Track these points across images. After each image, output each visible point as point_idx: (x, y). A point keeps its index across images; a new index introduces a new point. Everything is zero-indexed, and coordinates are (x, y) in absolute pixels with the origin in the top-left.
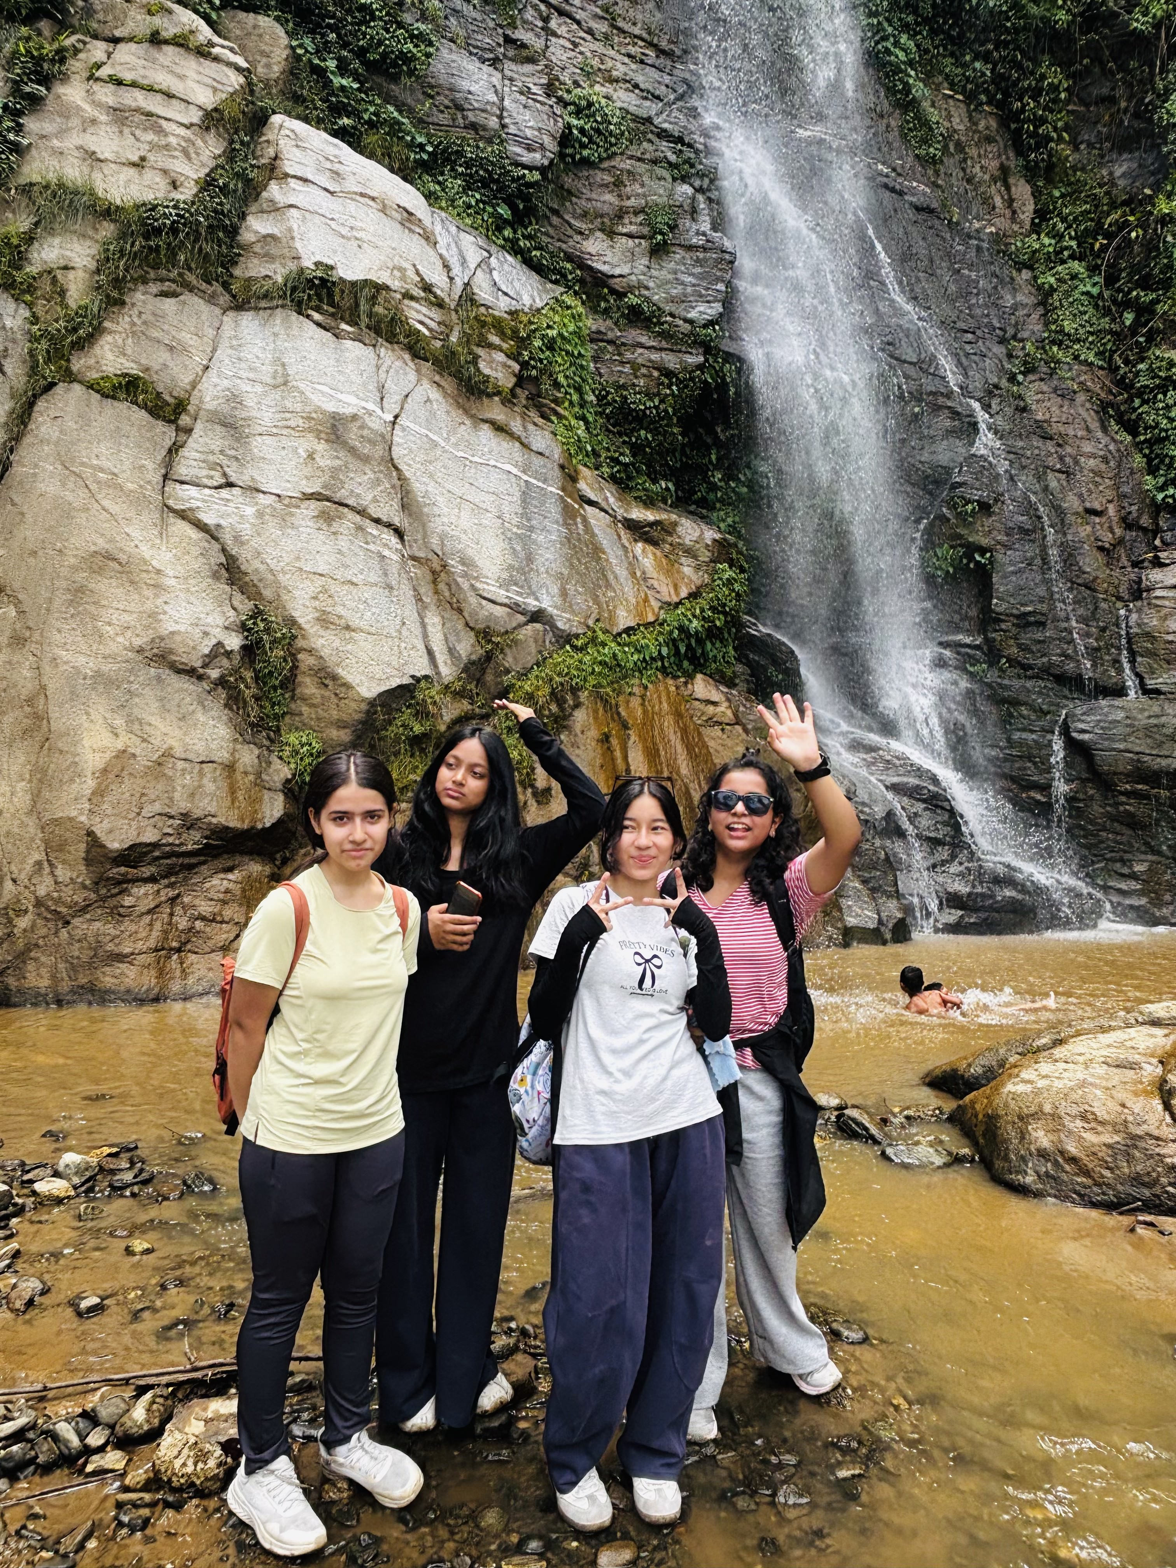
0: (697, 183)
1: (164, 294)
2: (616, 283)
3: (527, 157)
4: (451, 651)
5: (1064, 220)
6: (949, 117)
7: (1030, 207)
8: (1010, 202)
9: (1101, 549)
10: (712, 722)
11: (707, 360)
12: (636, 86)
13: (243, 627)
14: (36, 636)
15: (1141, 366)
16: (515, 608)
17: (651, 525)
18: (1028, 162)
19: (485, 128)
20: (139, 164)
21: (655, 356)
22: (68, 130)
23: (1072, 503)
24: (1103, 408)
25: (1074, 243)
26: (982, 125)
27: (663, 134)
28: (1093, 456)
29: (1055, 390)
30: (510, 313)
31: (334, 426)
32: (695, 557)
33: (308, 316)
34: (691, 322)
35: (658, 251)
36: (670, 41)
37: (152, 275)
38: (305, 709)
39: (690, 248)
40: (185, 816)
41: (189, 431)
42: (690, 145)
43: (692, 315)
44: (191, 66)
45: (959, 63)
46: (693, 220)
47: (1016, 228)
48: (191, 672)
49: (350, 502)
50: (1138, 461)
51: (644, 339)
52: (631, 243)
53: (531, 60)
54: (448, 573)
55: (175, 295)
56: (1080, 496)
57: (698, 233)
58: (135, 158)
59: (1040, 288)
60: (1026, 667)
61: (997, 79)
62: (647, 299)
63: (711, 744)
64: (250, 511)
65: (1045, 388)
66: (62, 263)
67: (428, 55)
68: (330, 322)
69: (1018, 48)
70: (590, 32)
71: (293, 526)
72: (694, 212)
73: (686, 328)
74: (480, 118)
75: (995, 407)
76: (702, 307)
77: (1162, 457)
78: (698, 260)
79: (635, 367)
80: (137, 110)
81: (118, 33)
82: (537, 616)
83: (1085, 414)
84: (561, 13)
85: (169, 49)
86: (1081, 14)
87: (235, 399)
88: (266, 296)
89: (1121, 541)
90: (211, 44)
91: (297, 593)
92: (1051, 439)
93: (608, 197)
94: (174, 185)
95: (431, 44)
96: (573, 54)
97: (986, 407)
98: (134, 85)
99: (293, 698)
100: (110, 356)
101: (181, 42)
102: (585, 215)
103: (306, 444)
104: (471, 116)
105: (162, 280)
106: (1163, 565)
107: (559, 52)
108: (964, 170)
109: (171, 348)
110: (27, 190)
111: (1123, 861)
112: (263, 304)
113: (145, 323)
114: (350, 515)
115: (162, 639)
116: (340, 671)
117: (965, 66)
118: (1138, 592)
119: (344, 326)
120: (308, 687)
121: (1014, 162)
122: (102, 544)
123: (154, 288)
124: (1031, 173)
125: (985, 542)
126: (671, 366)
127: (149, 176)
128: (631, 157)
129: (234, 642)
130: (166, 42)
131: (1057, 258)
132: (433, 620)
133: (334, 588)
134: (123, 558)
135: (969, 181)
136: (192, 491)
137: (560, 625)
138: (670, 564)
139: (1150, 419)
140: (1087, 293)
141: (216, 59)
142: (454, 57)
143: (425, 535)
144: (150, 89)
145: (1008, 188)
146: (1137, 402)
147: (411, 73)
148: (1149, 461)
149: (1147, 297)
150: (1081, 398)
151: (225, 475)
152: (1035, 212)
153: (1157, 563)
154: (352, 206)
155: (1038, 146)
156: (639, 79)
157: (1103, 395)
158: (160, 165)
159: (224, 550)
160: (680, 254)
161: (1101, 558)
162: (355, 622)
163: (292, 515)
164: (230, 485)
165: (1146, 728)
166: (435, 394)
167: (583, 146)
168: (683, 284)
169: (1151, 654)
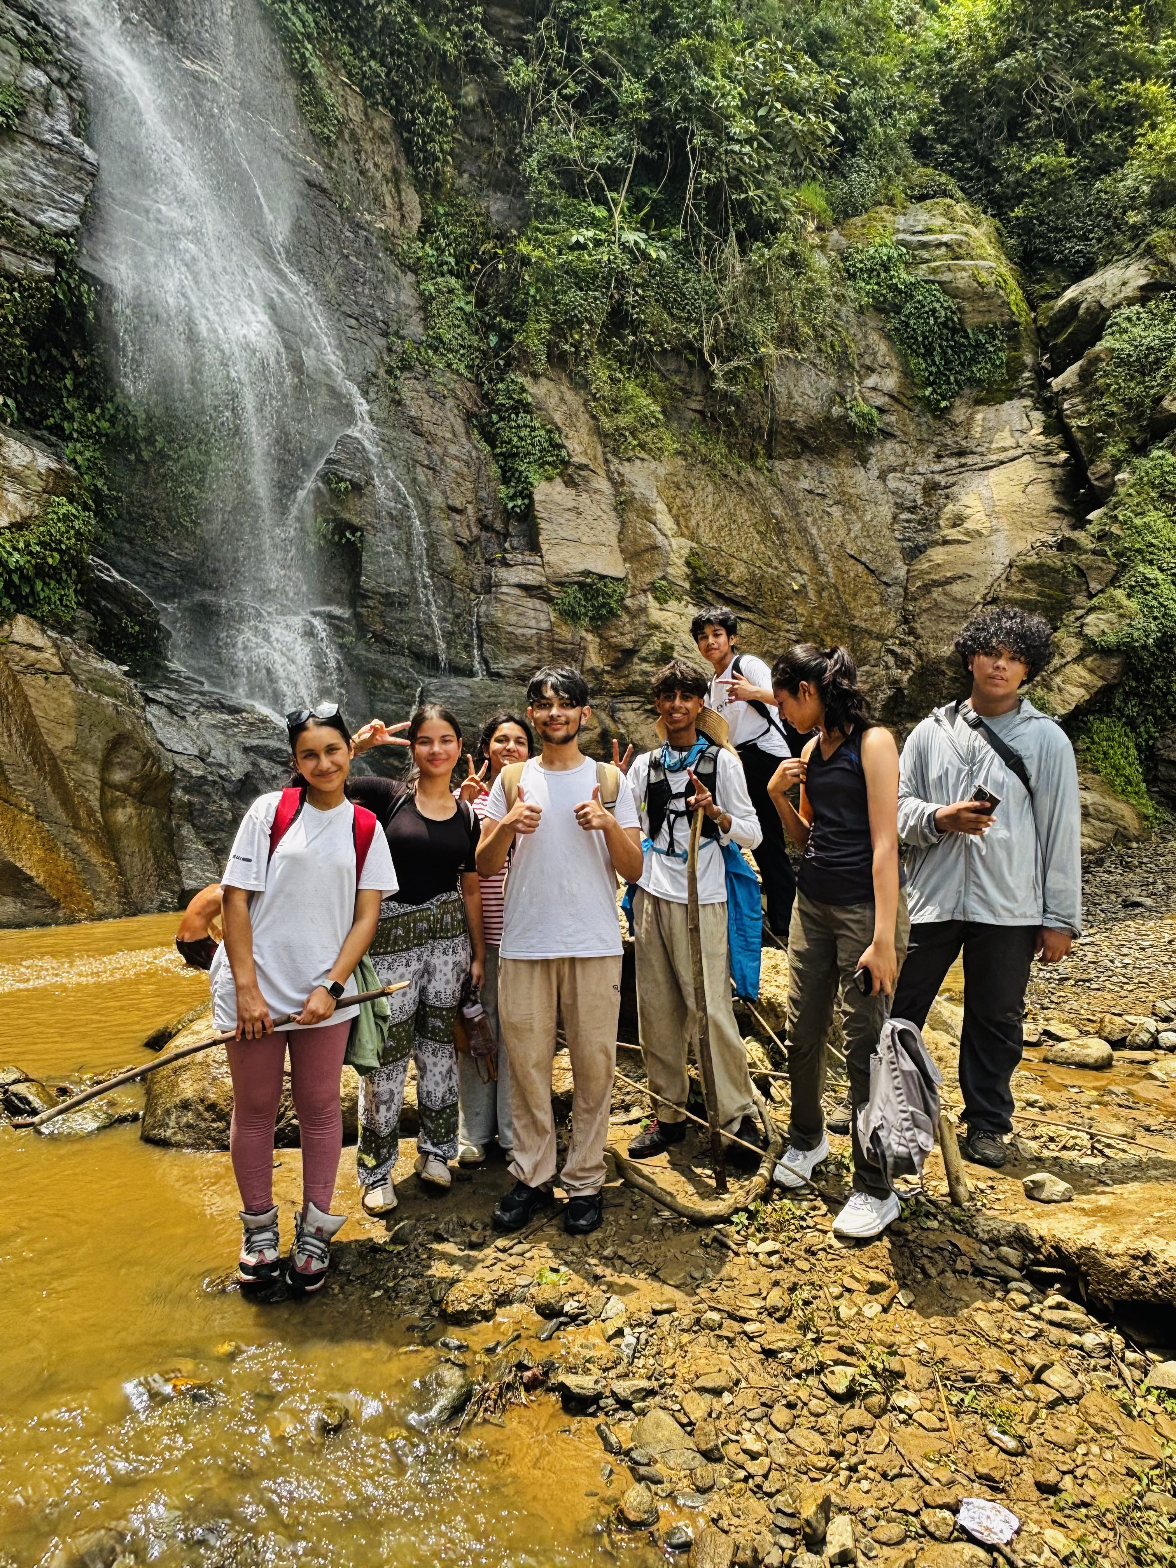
0: (55, 74)
5: (446, 236)
6: (346, 105)
7: (418, 216)
8: (400, 206)
9: (459, 543)
10: (32, 668)
11: (58, 273)
15: (500, 386)
18: (418, 173)
23: (436, 498)
24: (469, 416)
25: (452, 260)
26: (377, 124)
28: (456, 458)
29: (428, 392)
32: (24, 485)
34: (40, 226)
39: (42, 143)
42: (46, 27)
43: (42, 218)
46: (47, 112)
47: (404, 231)
50: (494, 470)
56: (444, 493)
57: (52, 130)
59: (421, 293)
60: (389, 644)
61: (391, 84)
63: (31, 693)
65: (419, 388)
72: (48, 106)
73: (34, 231)
75: (372, 396)
76: (54, 214)
77: (512, 471)
78: (51, 160)
83: (452, 419)
89: (477, 539)
92: (421, 435)
97: (365, 393)
106: (509, 565)
108: (357, 161)
118: (489, 586)
121: (405, 169)
124: (420, 184)
125: (356, 521)
126: (13, 269)
131: (436, 269)
135: (362, 173)
139: (505, 435)
140: (461, 309)
145: (399, 191)
146: (496, 418)
148: (503, 472)
149: (506, 325)
150: (450, 403)
152: (423, 222)
153: (505, 563)
155: (426, 161)
157: (469, 405)
160: (28, 146)
161: (459, 552)
168: (31, 180)
169: (496, 642)
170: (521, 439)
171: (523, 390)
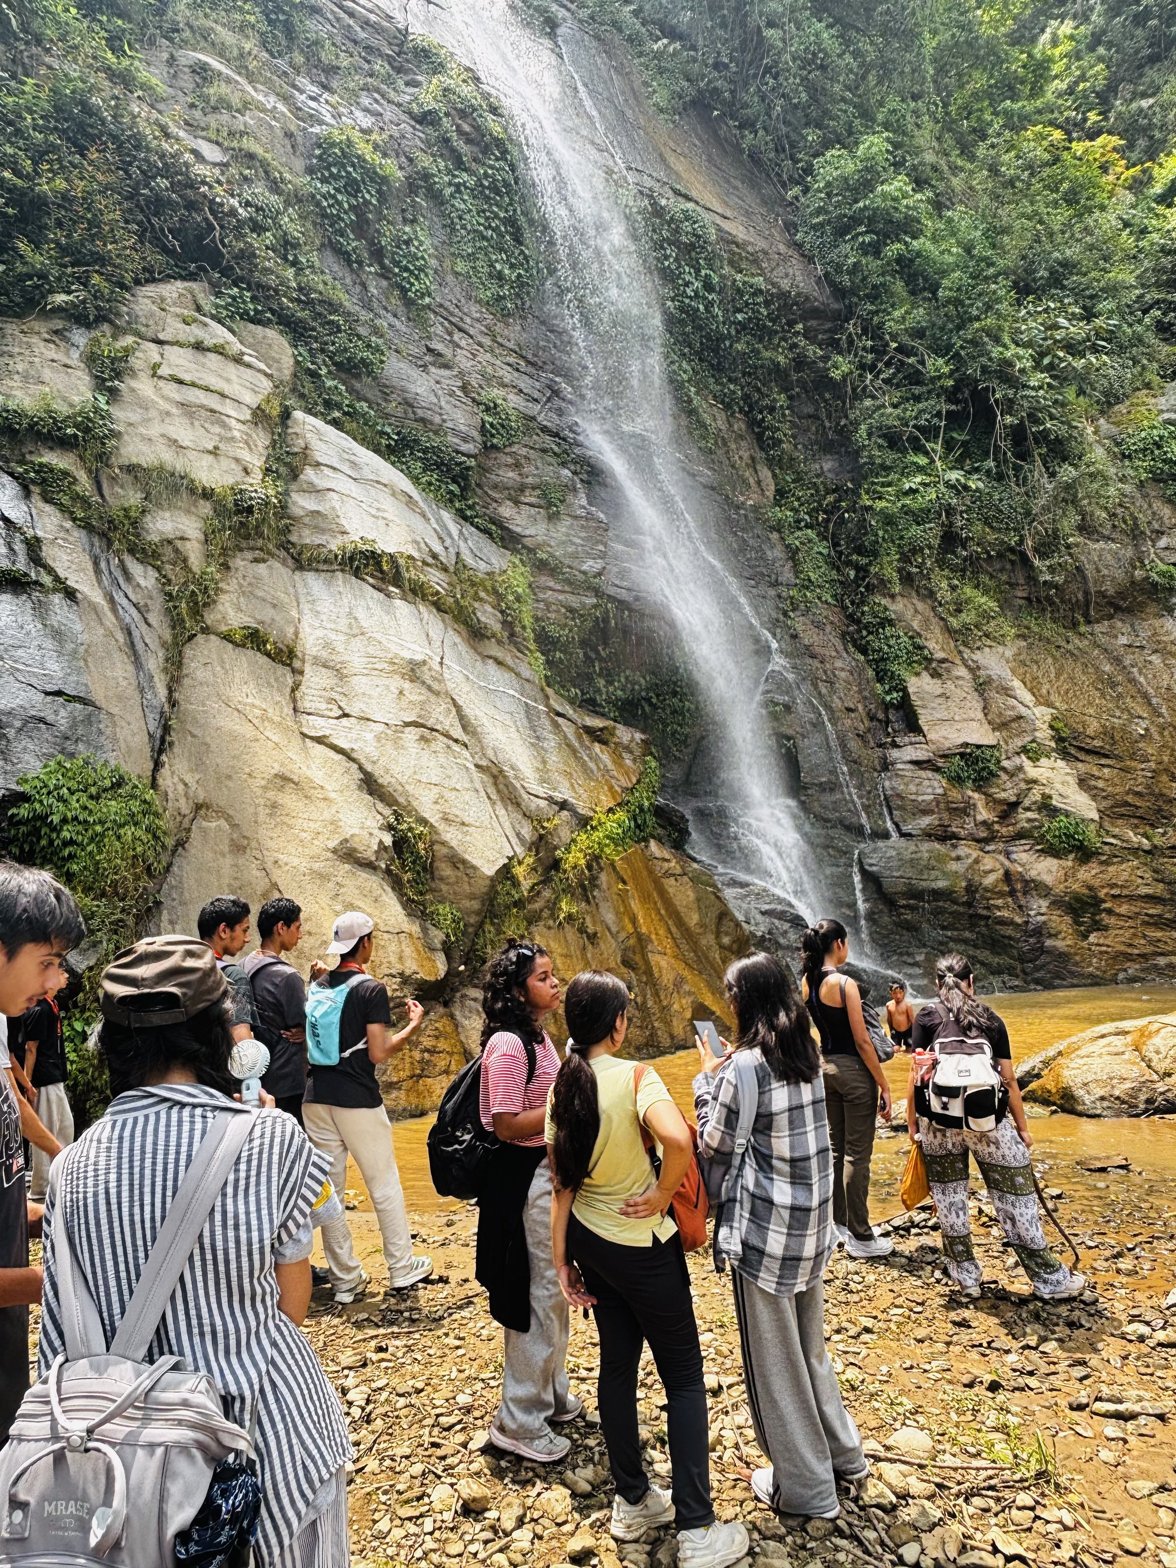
0: (573, 468)
1: (256, 560)
2: (528, 542)
3: (465, 447)
4: (518, 835)
5: (798, 499)
6: (715, 420)
7: (773, 488)
8: (759, 483)
9: (858, 735)
10: (668, 874)
11: (597, 601)
12: (521, 391)
13: (390, 828)
14: (254, 844)
15: (866, 609)
16: (550, 800)
17: (601, 730)
18: (768, 455)
19: (432, 423)
20: (214, 452)
21: (561, 597)
22: (149, 420)
23: (837, 703)
24: (843, 635)
25: (807, 517)
26: (736, 427)
27: (545, 429)
28: (843, 669)
29: (812, 623)
30: (488, 574)
31: (413, 670)
32: (631, 752)
33: (364, 580)
34: (584, 573)
35: (553, 518)
36: (535, 355)
37: (244, 544)
38: (444, 888)
39: (576, 517)
40: (401, 974)
41: (301, 673)
42: (564, 439)
43: (585, 567)
44: (232, 370)
45: (717, 382)
46: (575, 496)
47: (765, 502)
48: (370, 866)
49: (438, 727)
50: (871, 673)
51: (551, 584)
52: (533, 511)
53: (446, 366)
54: (505, 777)
55: (264, 561)
56: (840, 698)
57: (580, 507)
58: (211, 448)
59: (788, 546)
60: (827, 820)
61: (746, 397)
62: (552, 555)
63: (671, 890)
64: (369, 736)
65: (806, 621)
66: (178, 534)
67: (382, 362)
68: (379, 584)
69: (757, 378)
70: (480, 344)
71: (403, 747)
72: (575, 491)
73: (581, 577)
74: (428, 415)
75: (779, 636)
76: (591, 562)
77: (885, 671)
78: (582, 526)
79: (548, 605)
80: (202, 406)
81: (161, 336)
82: (563, 805)
83: (833, 640)
84: (460, 330)
85: (212, 356)
86: (794, 359)
87: (327, 645)
88: (325, 561)
89: (869, 730)
90: (243, 354)
91: (423, 799)
92: (816, 658)
93: (511, 474)
94: (246, 471)
95: (383, 354)
96: (472, 363)
97: (774, 635)
98: (193, 385)
99: (433, 879)
100: (231, 613)
101: (219, 350)
102: (495, 487)
103: (396, 683)
104: (420, 413)
105: (253, 549)
106: (899, 747)
107: (463, 360)
108: (729, 458)
109: (274, 606)
110: (131, 469)
111: (908, 954)
112: (322, 567)
113: (250, 584)
114: (441, 738)
115: (346, 841)
116: (467, 857)
117: (721, 384)
118: (886, 765)
119: (391, 588)
120: (445, 870)
121: (760, 455)
122: (277, 768)
123: (249, 555)
124: (770, 462)
125: (790, 732)
126: (574, 605)
127: (225, 463)
128: (526, 446)
129: (388, 840)
130: (209, 350)
131: (796, 526)
132: (502, 812)
133: (447, 794)
134: (296, 779)
135: (733, 467)
136: (320, 721)
137: (580, 811)
138: (618, 760)
139: (876, 645)
140: (820, 553)
141: (249, 366)
142: (401, 365)
143: (482, 748)
144: (207, 389)
145: (756, 472)
146: (864, 633)
147: (369, 374)
148: (877, 674)
149: (864, 561)
150: (828, 628)
151: (340, 707)
152: (777, 491)
153: (895, 745)
154: (373, 491)
155: (774, 445)
156: (522, 386)
157: (841, 626)
158: (231, 454)
159: (361, 768)
160: (568, 521)
161: (859, 741)
162: (467, 820)
163: (400, 738)
164: (346, 715)
165: (912, 860)
166: (458, 640)
167: (493, 436)
168: (573, 544)
169: (901, 808)
170: (890, 647)
171: (886, 609)
